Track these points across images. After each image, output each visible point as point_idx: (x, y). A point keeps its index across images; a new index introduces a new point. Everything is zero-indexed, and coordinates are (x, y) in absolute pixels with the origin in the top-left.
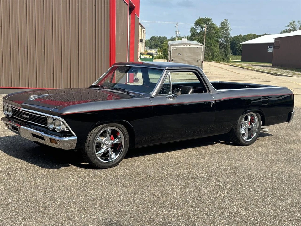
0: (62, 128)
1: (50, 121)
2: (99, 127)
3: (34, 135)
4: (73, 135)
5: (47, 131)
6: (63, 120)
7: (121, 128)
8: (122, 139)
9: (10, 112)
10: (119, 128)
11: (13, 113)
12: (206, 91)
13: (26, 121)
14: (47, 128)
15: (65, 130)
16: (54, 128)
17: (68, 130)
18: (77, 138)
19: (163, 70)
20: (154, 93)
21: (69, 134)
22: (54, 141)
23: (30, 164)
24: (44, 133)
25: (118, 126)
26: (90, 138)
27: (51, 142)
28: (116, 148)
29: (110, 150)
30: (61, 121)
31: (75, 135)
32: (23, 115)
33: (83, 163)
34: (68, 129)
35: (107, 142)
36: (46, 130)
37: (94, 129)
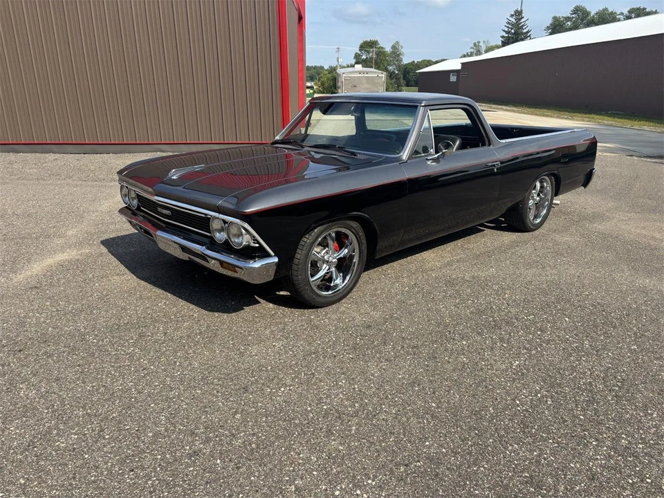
0: (246, 240)
1: (215, 225)
2: (316, 230)
3: (184, 249)
4: (269, 256)
5: (212, 244)
6: (246, 225)
7: (353, 228)
8: (354, 249)
9: (133, 199)
10: (349, 228)
11: (139, 201)
12: (484, 145)
13: (166, 220)
14: (212, 239)
15: (252, 244)
16: (226, 240)
17: (257, 245)
18: (276, 260)
19: (417, 106)
20: (405, 155)
21: (260, 253)
22: (233, 267)
24: (208, 249)
25: (348, 225)
26: (299, 255)
27: (222, 267)
28: (343, 266)
29: (333, 269)
30: (243, 227)
31: (272, 254)
32: (159, 209)
33: (282, 293)
34: (258, 243)
35: (328, 256)
36: (207, 240)
37: (307, 236)
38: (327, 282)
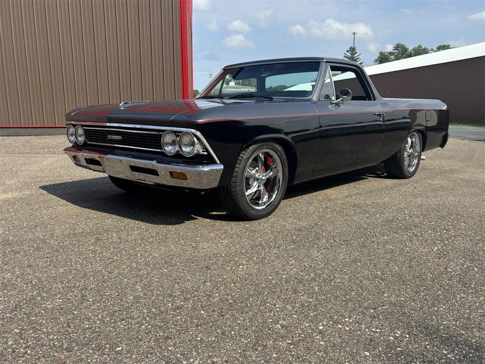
0: (198, 149)
1: (168, 138)
2: (251, 148)
3: (134, 169)
4: (214, 162)
5: (163, 158)
6: (198, 134)
7: (278, 150)
8: (279, 171)
9: (80, 136)
10: (275, 151)
11: (85, 137)
12: (370, 99)
13: (116, 145)
14: (164, 154)
15: (202, 153)
16: (178, 151)
17: (206, 153)
18: (222, 167)
19: (320, 62)
20: (314, 97)
21: (209, 160)
22: (183, 176)
23: (127, 221)
24: (158, 162)
25: (276, 148)
26: (238, 168)
27: (172, 177)
28: (270, 185)
29: (262, 188)
30: (196, 136)
31: (219, 162)
32: (109, 137)
33: (214, 213)
34: (207, 151)
35: (259, 174)
36: (160, 156)
37: (244, 152)
38: (257, 198)
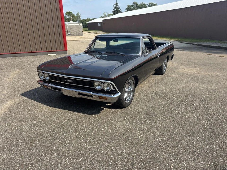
1: (96, 84)
3: (80, 94)
5: (95, 91)
7: (133, 80)
9: (47, 77)
11: (50, 78)
12: (154, 49)
16: (102, 89)
17: (114, 89)
19: (140, 38)
24: (93, 93)
27: (99, 98)
30: (111, 83)
31: (119, 92)
